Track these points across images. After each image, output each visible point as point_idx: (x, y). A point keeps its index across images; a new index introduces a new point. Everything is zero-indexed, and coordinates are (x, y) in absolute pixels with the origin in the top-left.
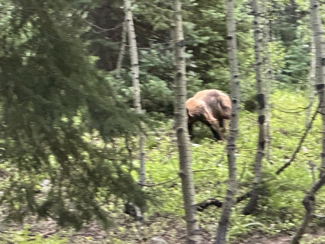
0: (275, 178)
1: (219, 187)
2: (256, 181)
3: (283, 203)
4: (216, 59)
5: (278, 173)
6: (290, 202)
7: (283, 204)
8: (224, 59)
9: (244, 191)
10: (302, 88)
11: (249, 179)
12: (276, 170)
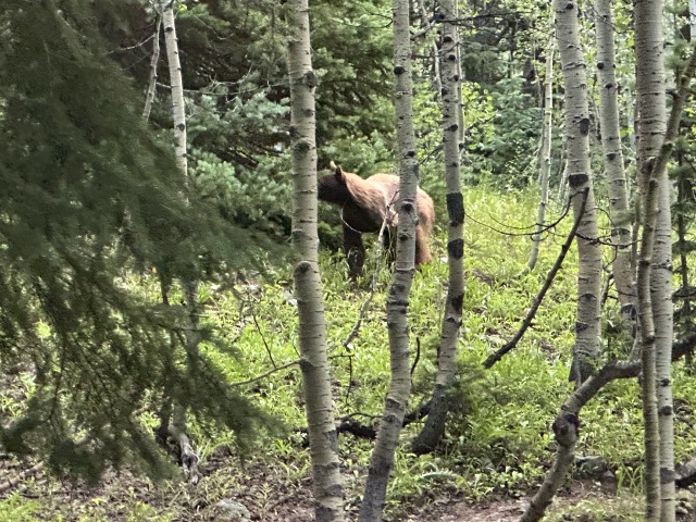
0: (481, 377)
1: (357, 392)
2: (441, 380)
3: (498, 429)
4: (338, 118)
5: (489, 364)
6: (511, 427)
7: (498, 431)
8: (357, 118)
9: (415, 402)
10: (515, 185)
11: (427, 376)
12: (484, 358)
